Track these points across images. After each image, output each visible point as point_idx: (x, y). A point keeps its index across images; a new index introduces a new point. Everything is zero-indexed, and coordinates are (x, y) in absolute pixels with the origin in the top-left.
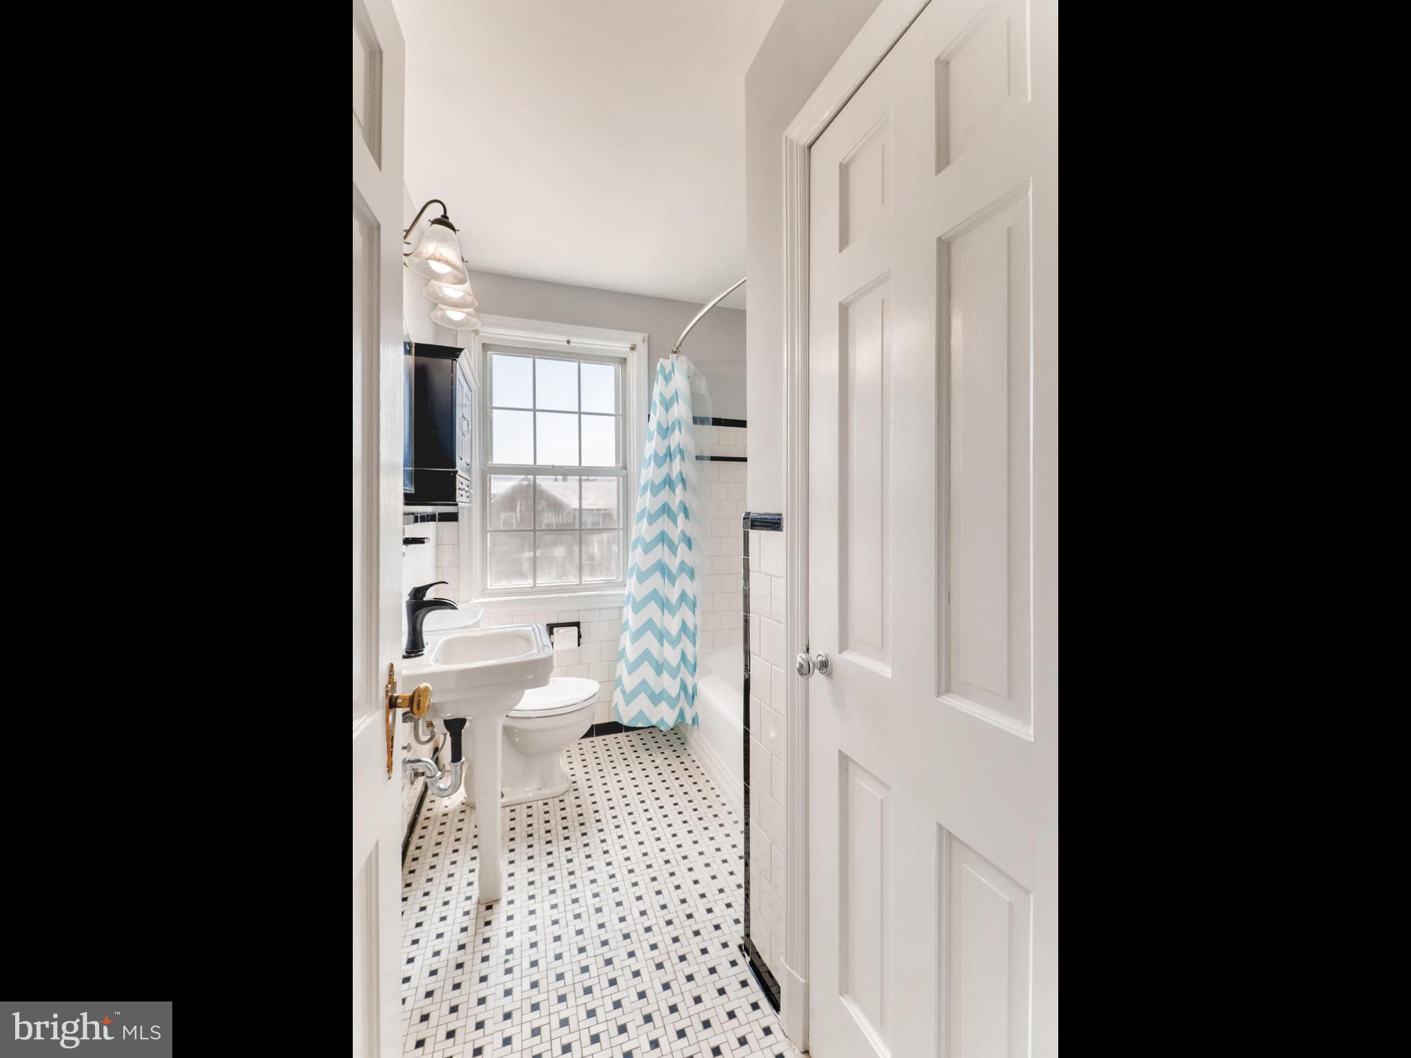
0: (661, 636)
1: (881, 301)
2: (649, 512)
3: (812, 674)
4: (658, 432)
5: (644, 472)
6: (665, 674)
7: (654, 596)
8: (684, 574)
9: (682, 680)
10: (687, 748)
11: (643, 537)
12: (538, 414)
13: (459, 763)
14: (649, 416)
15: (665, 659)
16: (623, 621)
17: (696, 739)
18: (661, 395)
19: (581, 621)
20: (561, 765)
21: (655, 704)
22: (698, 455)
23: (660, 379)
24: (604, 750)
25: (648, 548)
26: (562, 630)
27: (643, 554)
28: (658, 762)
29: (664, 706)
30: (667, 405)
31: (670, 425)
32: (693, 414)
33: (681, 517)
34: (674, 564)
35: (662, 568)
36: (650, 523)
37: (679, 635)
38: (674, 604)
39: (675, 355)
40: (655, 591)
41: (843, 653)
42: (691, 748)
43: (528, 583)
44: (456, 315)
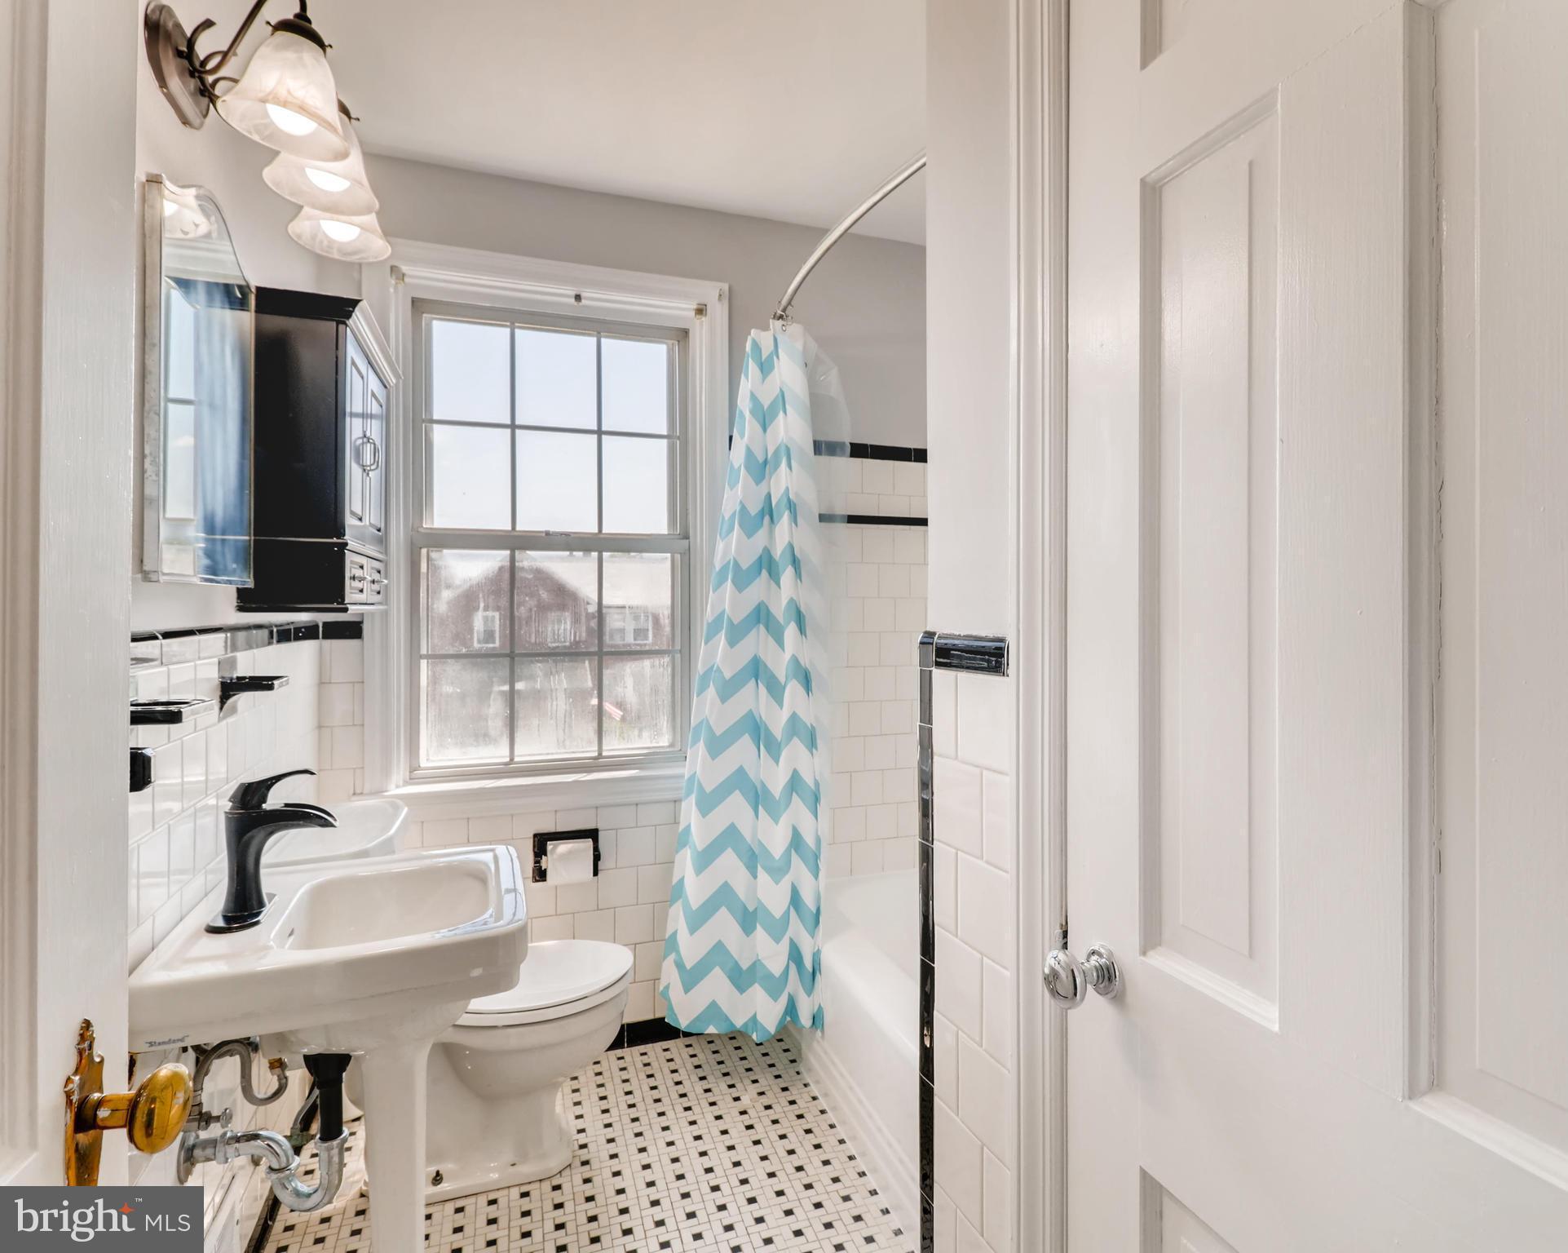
0: (753, 859)
1: (1246, 167)
2: (729, 619)
3: (1083, 999)
4: (747, 468)
5: (720, 546)
6: (760, 932)
7: (740, 780)
8: (796, 740)
9: (791, 940)
10: (802, 1069)
11: (718, 667)
12: (518, 432)
13: (335, 1143)
14: (731, 438)
15: (760, 902)
16: (682, 827)
17: (820, 1054)
18: (753, 397)
19: (600, 827)
20: (558, 1109)
21: (741, 989)
22: (822, 512)
23: (752, 367)
24: (643, 1076)
25: (728, 690)
26: (563, 847)
27: (718, 701)
28: (746, 1101)
29: (757, 993)
30: (765, 419)
31: (769, 457)
32: (813, 436)
33: (791, 631)
34: (777, 721)
35: (756, 729)
36: (732, 642)
37: (787, 855)
38: (777, 798)
39: (781, 322)
40: (741, 771)
41: (1151, 953)
42: (809, 1070)
43: (498, 753)
44: (341, 232)
